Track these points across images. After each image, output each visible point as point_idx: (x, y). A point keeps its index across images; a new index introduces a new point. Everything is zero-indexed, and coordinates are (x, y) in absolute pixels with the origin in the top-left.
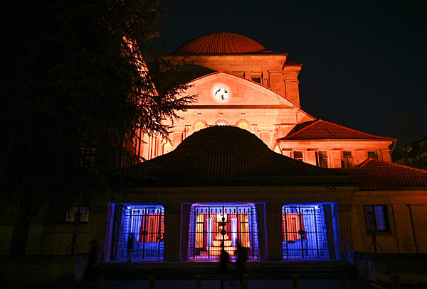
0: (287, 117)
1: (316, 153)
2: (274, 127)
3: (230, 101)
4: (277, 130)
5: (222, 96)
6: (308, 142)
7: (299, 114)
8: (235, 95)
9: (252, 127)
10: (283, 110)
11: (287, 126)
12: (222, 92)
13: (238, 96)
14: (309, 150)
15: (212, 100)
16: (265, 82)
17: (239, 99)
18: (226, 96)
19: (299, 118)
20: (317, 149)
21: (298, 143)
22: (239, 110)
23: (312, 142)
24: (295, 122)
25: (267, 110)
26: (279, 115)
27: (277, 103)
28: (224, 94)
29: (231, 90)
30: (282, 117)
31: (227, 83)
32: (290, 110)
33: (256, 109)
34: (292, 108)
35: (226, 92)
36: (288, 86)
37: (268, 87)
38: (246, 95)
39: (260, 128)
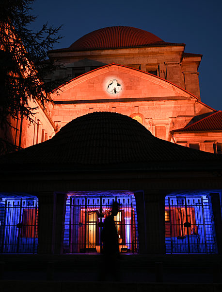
0: (184, 109)
1: (214, 145)
2: (170, 120)
3: (123, 95)
4: (173, 123)
5: (115, 90)
6: (204, 134)
7: (196, 105)
8: (128, 88)
9: (147, 120)
10: (179, 101)
11: (184, 119)
12: (115, 85)
13: (131, 89)
14: (206, 141)
15: (104, 93)
16: (162, 74)
17: (132, 91)
18: (118, 89)
19: (196, 109)
20: (215, 141)
21: (194, 134)
22: (132, 103)
23: (209, 134)
24: (193, 114)
25: (162, 102)
26: (175, 107)
27: (173, 95)
28: (117, 87)
29: (124, 83)
30: (178, 109)
31: (119, 75)
32: (187, 101)
33: (151, 102)
34: (189, 99)
35: (118, 85)
36: (188, 78)
37: (166, 79)
38: (140, 87)
39: (155, 121)
